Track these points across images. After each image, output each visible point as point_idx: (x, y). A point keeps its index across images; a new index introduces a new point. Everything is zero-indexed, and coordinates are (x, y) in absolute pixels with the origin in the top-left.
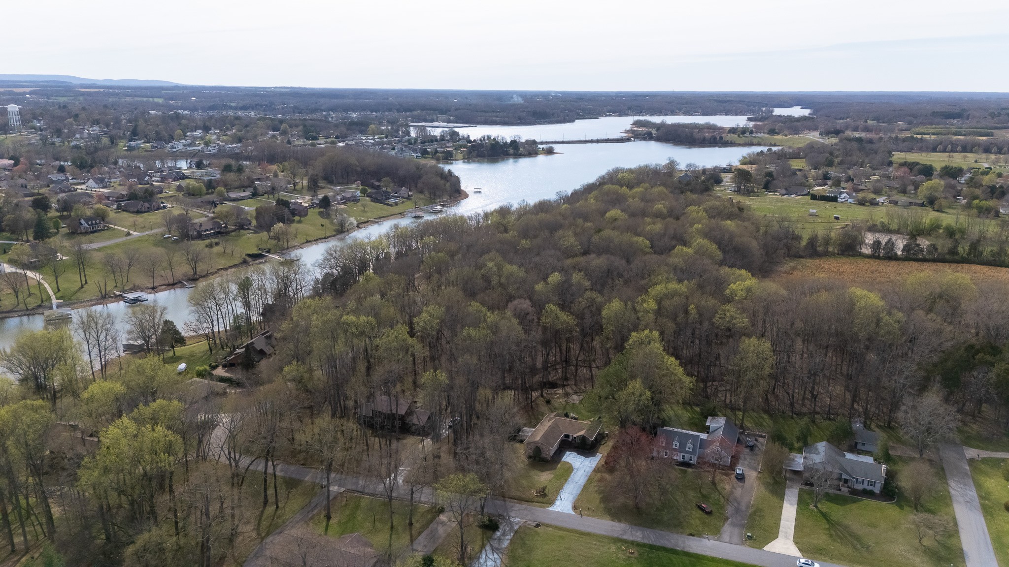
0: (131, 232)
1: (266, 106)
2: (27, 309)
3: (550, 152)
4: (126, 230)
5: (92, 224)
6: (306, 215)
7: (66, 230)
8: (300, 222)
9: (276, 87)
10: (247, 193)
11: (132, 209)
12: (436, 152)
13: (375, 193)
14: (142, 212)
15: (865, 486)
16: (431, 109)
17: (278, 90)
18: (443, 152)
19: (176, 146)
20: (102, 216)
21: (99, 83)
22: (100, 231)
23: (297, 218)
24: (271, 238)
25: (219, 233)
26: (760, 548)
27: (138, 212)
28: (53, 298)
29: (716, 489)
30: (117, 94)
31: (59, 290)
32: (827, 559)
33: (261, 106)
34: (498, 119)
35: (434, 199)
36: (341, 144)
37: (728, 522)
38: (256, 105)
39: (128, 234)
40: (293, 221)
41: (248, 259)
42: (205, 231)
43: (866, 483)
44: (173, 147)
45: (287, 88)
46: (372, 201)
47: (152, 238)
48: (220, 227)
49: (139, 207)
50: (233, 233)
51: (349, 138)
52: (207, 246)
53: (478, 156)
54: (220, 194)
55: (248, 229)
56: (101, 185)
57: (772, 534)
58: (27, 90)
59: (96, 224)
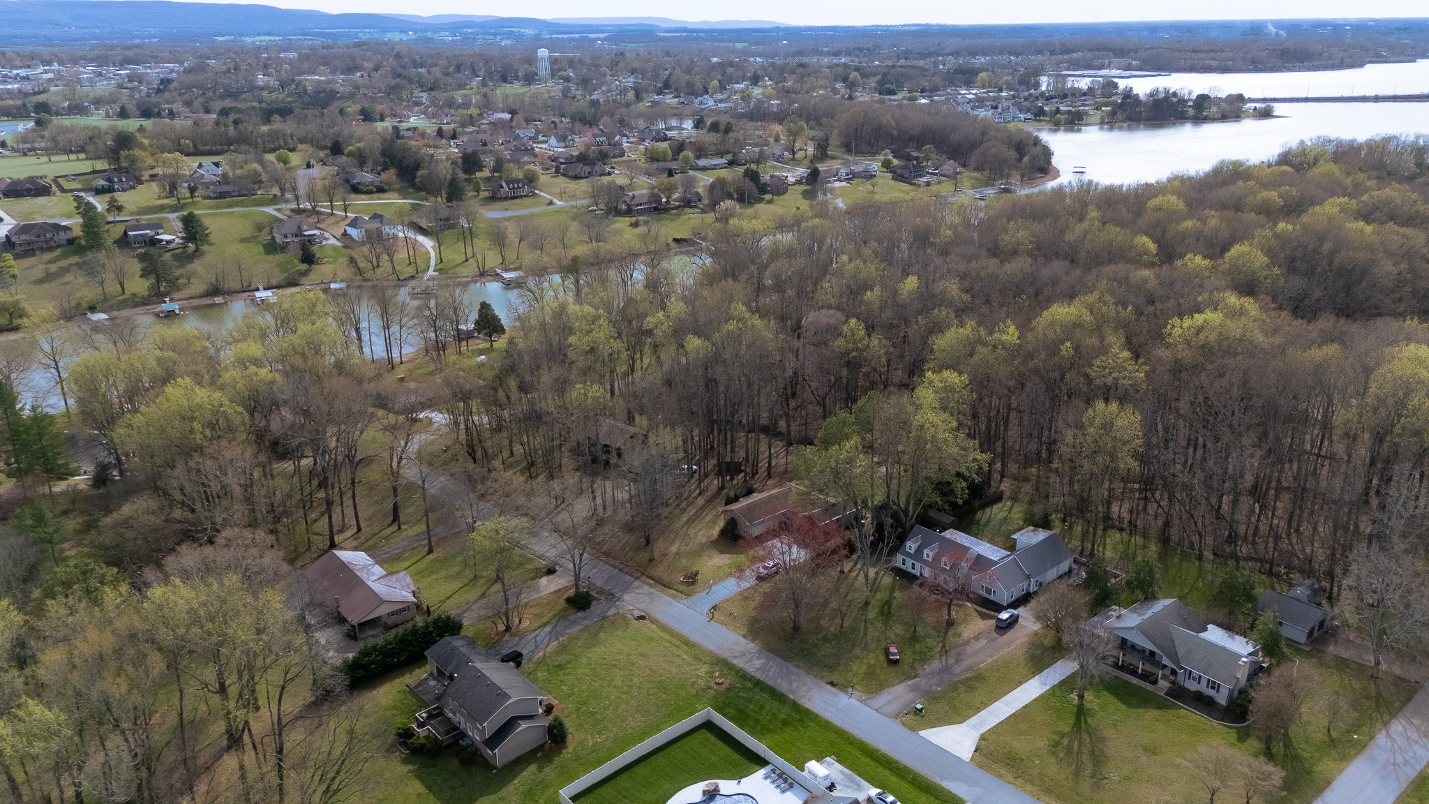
0: (555, 201)
1: (868, 50)
2: (399, 279)
3: (1266, 114)
4: (549, 197)
5: (514, 188)
6: (785, 191)
7: (486, 194)
8: (770, 202)
9: (905, 25)
10: (724, 161)
11: (571, 174)
12: (1058, 111)
13: (902, 168)
14: (581, 178)
15: (1203, 688)
16: (1106, 50)
17: (906, 28)
18: (1069, 112)
19: (705, 101)
20: (531, 180)
21: (689, 27)
22: (521, 197)
23: (768, 197)
24: (717, 220)
25: (656, 209)
26: (914, 729)
27: (576, 177)
28: (432, 268)
29: (946, 633)
30: (696, 39)
31: (442, 261)
32: (1009, 776)
33: (861, 50)
34: (1214, 63)
35: (994, 179)
36: (923, 101)
37: (910, 683)
38: (855, 49)
39: (551, 203)
40: (761, 200)
41: (673, 244)
42: (637, 205)
43: (1204, 683)
44: (702, 103)
45: (920, 25)
46: (893, 178)
47: (575, 210)
48: (659, 201)
49: (578, 171)
50: (673, 211)
51: (939, 93)
52: (631, 225)
53: (1129, 119)
54: (686, 160)
55: (696, 207)
56: (562, 144)
57: (956, 715)
58: (602, 36)
59: (519, 187)
